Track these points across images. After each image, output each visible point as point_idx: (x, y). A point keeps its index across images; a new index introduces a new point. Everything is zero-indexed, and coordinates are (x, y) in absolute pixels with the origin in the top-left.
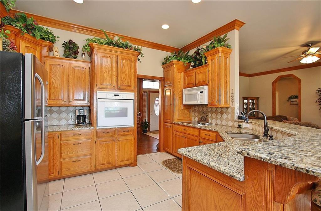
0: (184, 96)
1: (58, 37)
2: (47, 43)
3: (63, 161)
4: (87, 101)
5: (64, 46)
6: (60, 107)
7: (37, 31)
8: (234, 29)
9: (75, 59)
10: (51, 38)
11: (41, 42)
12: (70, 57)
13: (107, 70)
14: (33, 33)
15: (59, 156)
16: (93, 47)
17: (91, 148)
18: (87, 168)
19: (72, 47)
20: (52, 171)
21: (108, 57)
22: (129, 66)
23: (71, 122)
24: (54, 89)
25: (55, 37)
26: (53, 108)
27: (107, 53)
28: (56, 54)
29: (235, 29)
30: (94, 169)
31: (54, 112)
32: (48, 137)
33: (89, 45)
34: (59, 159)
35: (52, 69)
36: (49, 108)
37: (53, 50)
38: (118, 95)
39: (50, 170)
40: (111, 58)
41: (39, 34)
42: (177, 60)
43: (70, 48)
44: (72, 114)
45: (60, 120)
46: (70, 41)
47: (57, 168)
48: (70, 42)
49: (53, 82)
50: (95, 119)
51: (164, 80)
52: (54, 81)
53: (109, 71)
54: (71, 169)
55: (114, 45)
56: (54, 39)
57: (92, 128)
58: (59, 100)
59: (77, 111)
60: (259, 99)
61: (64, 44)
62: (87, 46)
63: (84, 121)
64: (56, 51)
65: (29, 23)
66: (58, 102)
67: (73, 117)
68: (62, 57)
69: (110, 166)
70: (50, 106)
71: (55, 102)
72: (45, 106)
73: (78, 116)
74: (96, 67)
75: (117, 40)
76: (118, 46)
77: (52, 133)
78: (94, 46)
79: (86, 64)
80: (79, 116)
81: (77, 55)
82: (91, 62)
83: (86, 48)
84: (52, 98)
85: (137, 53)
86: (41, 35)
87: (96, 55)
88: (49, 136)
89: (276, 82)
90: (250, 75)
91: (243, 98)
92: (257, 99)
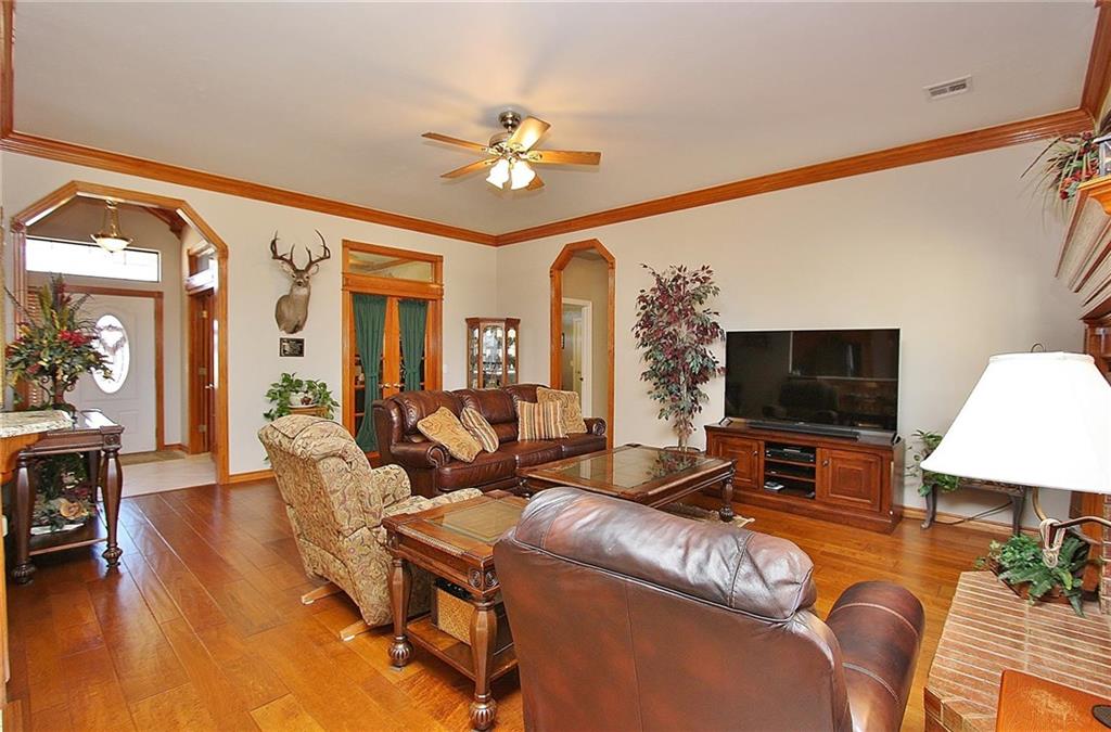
60: (519, 325)
89: (560, 266)
90: (498, 241)
91: (467, 320)
92: (512, 323)
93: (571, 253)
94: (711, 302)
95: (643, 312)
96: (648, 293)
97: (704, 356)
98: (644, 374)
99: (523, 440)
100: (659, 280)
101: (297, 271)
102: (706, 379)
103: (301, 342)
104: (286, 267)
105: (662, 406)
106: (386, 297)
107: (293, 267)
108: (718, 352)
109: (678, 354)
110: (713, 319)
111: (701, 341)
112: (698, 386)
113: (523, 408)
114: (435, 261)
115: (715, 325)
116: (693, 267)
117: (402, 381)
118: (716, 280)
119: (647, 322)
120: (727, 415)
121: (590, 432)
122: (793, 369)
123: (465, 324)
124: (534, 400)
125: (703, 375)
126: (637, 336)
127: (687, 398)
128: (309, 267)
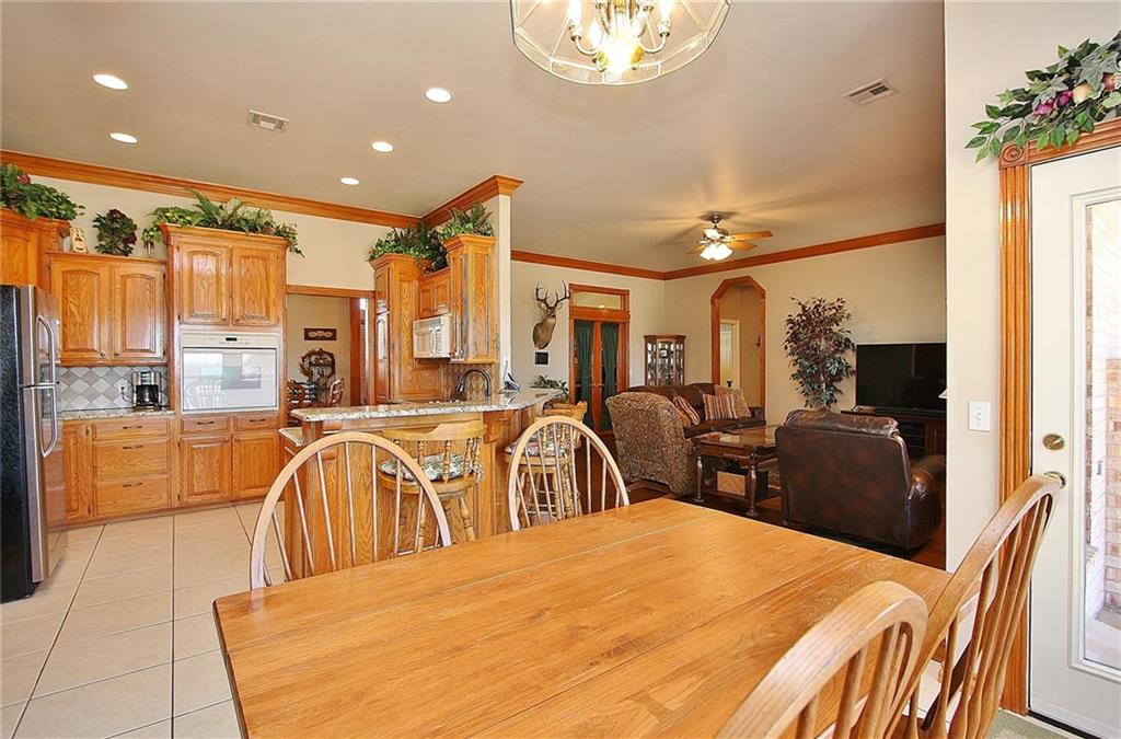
0: (415, 337)
1: (81, 207)
2: (56, 223)
3: (100, 484)
4: (159, 353)
5: (98, 224)
6: (91, 367)
7: (29, 203)
8: (498, 194)
9: (127, 255)
10: (64, 212)
11: (40, 222)
12: (114, 251)
13: (205, 283)
14: (20, 208)
15: (90, 473)
16: (168, 232)
17: (169, 457)
18: (160, 500)
19: (117, 228)
20: (74, 505)
21: (206, 253)
22: (263, 272)
23: (122, 403)
24: (75, 325)
25: (74, 206)
26: (72, 370)
27: (204, 245)
28: (77, 245)
29: (501, 196)
30: (176, 504)
31: (77, 378)
32: (64, 433)
33: (159, 229)
34: (90, 479)
35: (69, 281)
36: (65, 370)
37: (69, 234)
38: (235, 339)
39: (68, 502)
40: (214, 255)
41: (34, 209)
42: (397, 252)
43: (114, 231)
44: (122, 384)
45: (92, 397)
46: (113, 212)
47: (86, 499)
48: (114, 215)
49: (72, 312)
50: (177, 394)
51: (374, 297)
52: (73, 309)
53: (210, 285)
54: (120, 502)
55: (222, 226)
56: (73, 212)
57: (170, 412)
58: (88, 350)
59: (135, 375)
60: (686, 340)
61: (97, 220)
62: (152, 229)
63: (154, 399)
64: (76, 239)
65: (12, 188)
66: (86, 355)
67: (125, 390)
68: (93, 252)
69: (215, 497)
70: (66, 364)
71: (78, 355)
72: (56, 365)
73: (138, 387)
74: (176, 275)
75: (235, 210)
76: (231, 227)
77: (70, 423)
78: (169, 229)
79: (156, 267)
80: (140, 389)
81: (131, 245)
82: (167, 263)
83: (151, 233)
84: (72, 346)
85: (284, 242)
86: (38, 209)
87: (175, 250)
88: (67, 430)
89: (719, 295)
90: (666, 276)
91: (645, 337)
92: (680, 339)
93: (727, 286)
94: (844, 325)
95: (791, 331)
96: (795, 318)
97: (840, 363)
98: (793, 376)
99: (709, 420)
100: (804, 307)
101: (549, 308)
102: (840, 379)
103: (546, 354)
104: (543, 305)
105: (806, 398)
106: (593, 322)
107: (547, 305)
108: (850, 359)
109: (820, 361)
110: (848, 336)
111: (836, 351)
112: (834, 384)
113: (708, 398)
114: (624, 294)
115: (847, 340)
116: (830, 299)
117: (603, 382)
118: (848, 309)
119: (794, 338)
120: (857, 404)
121: (753, 415)
122: (916, 373)
123: (643, 339)
124: (713, 393)
125: (838, 377)
126: (786, 348)
127: (826, 395)
128: (556, 305)
